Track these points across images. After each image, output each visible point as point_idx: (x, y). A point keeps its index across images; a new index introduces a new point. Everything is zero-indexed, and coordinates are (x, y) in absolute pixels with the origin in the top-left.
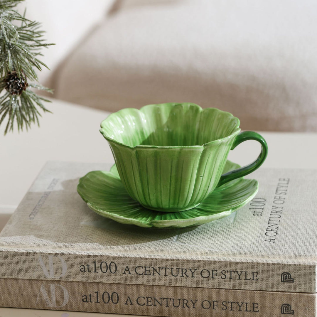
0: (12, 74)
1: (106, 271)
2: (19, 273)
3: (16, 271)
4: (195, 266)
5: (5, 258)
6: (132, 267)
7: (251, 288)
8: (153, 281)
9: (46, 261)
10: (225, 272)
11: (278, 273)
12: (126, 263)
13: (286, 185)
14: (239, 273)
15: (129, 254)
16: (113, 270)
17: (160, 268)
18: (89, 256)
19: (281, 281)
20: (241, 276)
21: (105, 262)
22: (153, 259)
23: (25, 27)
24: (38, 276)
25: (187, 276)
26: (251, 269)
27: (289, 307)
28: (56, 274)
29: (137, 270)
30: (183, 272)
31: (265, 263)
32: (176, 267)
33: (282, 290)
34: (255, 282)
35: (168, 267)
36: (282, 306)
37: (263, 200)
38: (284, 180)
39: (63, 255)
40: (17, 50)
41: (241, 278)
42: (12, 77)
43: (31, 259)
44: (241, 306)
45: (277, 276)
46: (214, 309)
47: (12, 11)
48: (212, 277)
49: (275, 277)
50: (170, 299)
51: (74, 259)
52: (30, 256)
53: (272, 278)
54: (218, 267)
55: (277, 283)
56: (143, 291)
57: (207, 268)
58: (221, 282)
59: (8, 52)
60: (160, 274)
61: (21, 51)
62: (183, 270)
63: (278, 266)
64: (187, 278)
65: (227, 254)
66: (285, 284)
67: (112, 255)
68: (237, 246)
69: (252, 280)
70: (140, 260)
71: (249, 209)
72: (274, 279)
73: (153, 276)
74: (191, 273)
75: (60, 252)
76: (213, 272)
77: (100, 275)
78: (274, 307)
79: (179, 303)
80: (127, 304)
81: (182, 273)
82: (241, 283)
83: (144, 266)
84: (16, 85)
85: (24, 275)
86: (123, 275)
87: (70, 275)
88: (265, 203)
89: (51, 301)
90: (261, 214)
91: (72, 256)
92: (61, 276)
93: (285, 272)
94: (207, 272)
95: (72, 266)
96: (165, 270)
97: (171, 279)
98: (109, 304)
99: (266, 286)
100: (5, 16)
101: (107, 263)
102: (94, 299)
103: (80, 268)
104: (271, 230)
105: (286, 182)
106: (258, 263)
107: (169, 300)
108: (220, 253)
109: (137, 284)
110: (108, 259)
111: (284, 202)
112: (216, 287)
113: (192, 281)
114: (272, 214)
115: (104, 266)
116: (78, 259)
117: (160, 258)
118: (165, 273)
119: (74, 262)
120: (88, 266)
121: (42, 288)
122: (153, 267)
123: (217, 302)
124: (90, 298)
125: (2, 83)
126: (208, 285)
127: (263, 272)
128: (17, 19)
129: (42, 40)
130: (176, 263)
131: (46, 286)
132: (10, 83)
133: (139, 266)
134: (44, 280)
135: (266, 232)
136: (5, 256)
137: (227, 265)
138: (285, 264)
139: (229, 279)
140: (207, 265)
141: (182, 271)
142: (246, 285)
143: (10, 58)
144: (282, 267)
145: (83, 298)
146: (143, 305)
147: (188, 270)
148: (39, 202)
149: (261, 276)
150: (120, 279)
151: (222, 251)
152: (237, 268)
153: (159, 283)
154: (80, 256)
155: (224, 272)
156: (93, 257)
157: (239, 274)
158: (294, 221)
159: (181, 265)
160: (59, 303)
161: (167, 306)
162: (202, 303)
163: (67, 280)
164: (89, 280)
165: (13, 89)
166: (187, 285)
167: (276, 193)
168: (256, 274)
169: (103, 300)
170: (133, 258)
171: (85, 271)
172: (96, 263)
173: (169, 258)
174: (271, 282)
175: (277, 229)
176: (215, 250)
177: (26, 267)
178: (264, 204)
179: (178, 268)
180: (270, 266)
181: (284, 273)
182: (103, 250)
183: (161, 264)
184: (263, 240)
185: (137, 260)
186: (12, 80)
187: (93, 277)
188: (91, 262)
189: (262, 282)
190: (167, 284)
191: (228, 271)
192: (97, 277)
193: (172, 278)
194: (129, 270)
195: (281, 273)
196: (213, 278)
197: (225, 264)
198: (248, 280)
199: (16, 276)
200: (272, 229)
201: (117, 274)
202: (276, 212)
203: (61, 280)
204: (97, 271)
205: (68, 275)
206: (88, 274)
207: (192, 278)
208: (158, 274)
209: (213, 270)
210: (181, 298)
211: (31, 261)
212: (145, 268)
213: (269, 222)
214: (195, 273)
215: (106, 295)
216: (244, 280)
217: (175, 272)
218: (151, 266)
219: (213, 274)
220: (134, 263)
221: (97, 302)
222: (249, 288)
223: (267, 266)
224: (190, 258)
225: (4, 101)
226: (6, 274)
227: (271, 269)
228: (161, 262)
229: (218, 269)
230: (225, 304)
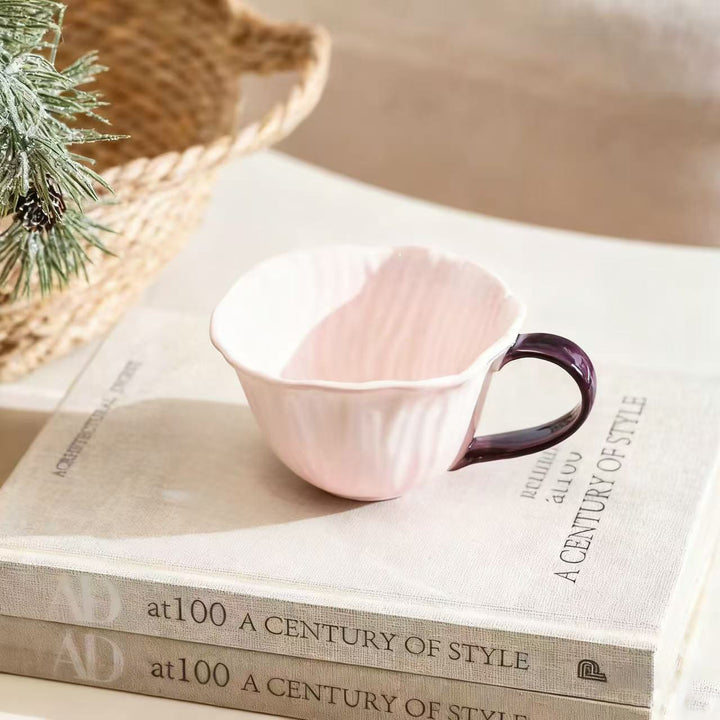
1: (204, 620)
4: (394, 627)
6: (258, 617)
7: (512, 683)
8: (303, 649)
11: (571, 659)
12: (247, 608)
13: (636, 418)
15: (254, 590)
16: (218, 619)
17: (318, 624)
19: (576, 675)
20: (493, 658)
21: (202, 602)
22: (304, 606)
25: (375, 646)
26: (513, 646)
29: (268, 624)
30: (368, 638)
31: (544, 637)
32: (352, 627)
33: (579, 694)
34: (521, 672)
35: (336, 625)
38: (634, 402)
41: (491, 663)
44: (490, 717)
46: (431, 717)
48: (429, 653)
50: (339, 689)
54: (442, 634)
57: (418, 633)
58: (449, 665)
60: (317, 637)
62: (368, 633)
63: (571, 644)
64: (376, 650)
67: (216, 589)
69: (514, 668)
70: (275, 604)
73: (302, 640)
74: (384, 640)
76: (431, 643)
77: (189, 626)
79: (358, 700)
80: (247, 690)
81: (366, 641)
82: (491, 672)
83: (284, 617)
86: (240, 632)
88: (577, 465)
89: (85, 667)
90: (563, 497)
93: (588, 659)
94: (418, 642)
96: (328, 631)
97: (341, 648)
98: (208, 686)
99: (545, 683)
101: (206, 603)
102: (177, 672)
103: (148, 608)
104: (575, 545)
105: (636, 408)
106: (529, 635)
107: (335, 691)
109: (269, 651)
110: (208, 596)
111: (620, 466)
113: (386, 657)
114: (587, 498)
115: (199, 609)
117: (318, 604)
118: (328, 635)
120: (165, 605)
121: (66, 639)
122: (304, 622)
123: (439, 704)
124: (169, 670)
126: (420, 668)
130: (352, 618)
133: (274, 616)
134: (72, 625)
135: (563, 551)
139: (466, 661)
140: (418, 628)
141: (366, 635)
142: (502, 677)
144: (580, 648)
145: (154, 668)
146: (280, 695)
147: (379, 635)
148: (86, 427)
149: (534, 661)
150: (233, 638)
152: (484, 640)
154: (147, 584)
155: (455, 646)
156: (174, 589)
157: (489, 653)
159: (364, 622)
161: (332, 702)
162: (407, 703)
163: (120, 630)
166: (376, 664)
167: (608, 439)
168: (523, 657)
169: (197, 677)
170: (262, 598)
171: (158, 616)
172: (182, 601)
175: (589, 543)
178: (575, 470)
179: (357, 628)
180: (554, 643)
181: (583, 661)
183: (320, 617)
185: (270, 604)
187: (174, 628)
188: (170, 598)
190: (334, 658)
191: (463, 645)
192: (185, 630)
193: (344, 646)
194: (251, 623)
195: (577, 661)
196: (431, 655)
198: (506, 666)
200: (577, 543)
201: (227, 628)
202: (596, 493)
203: (108, 628)
204: (184, 617)
206: (164, 623)
207: (386, 652)
208: (313, 637)
209: (431, 640)
210: (362, 689)
212: (286, 622)
213: (575, 522)
214: (394, 641)
215: (202, 668)
216: (499, 665)
217: (350, 635)
218: (299, 619)
219: (431, 648)
220: (263, 609)
222: (507, 683)
223: (548, 644)
227: (557, 650)
228: (320, 613)
229: (441, 639)
230: (455, 709)
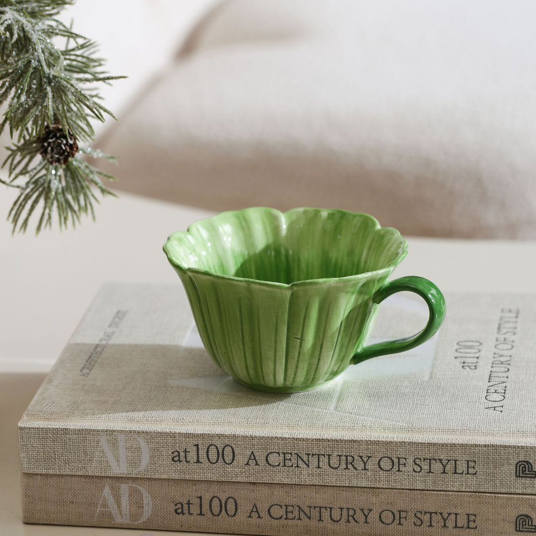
0: (51, 129)
1: (217, 461)
2: (67, 465)
3: (63, 461)
4: (369, 450)
5: (43, 439)
6: (260, 453)
7: (464, 487)
8: (296, 477)
9: (114, 444)
10: (420, 461)
11: (510, 461)
12: (252, 447)
13: (515, 320)
14: (444, 462)
15: (257, 432)
16: (228, 458)
17: (308, 455)
18: (188, 436)
19: (515, 475)
20: (448, 468)
21: (215, 445)
22: (298, 440)
23: (73, 50)
24: (100, 470)
25: (355, 468)
26: (464, 456)
27: (529, 520)
28: (131, 467)
29: (269, 459)
30: (348, 462)
31: (488, 445)
32: (336, 453)
33: (516, 490)
34: (470, 478)
35: (323, 453)
36: (517, 519)
37: (478, 344)
38: (510, 311)
39: (143, 434)
40: (63, 86)
41: (447, 472)
42: (53, 134)
43: (87, 440)
44: (447, 518)
45: (509, 467)
46: (400, 524)
47: (54, 20)
48: (397, 469)
49: (506, 468)
50: (326, 508)
51: (162, 441)
52: (87, 436)
53: (500, 471)
54: (407, 452)
55: (508, 479)
56: (279, 495)
57: (389, 453)
58: (414, 478)
59: (48, 91)
60: (308, 466)
61: (69, 88)
62: (348, 457)
63: (510, 449)
64: (355, 471)
65: (422, 430)
66: (523, 481)
67: (226, 433)
68: (439, 417)
69: (465, 474)
70: (274, 441)
71: (454, 359)
72: (504, 471)
73: (296, 469)
74: (362, 462)
75: (138, 429)
76: (399, 461)
77: (205, 467)
78: (503, 520)
79: (341, 515)
80: (252, 517)
81: (347, 464)
82: (447, 479)
83: (281, 451)
84: (59, 148)
85: (75, 469)
86: (246, 468)
87: (155, 468)
88: (480, 347)
89: (120, 512)
90: (476, 366)
91: (159, 434)
92: (138, 470)
93: (523, 460)
94: (389, 461)
95: (158, 452)
96: (317, 459)
97: (327, 473)
98: (220, 517)
99: (489, 484)
100: (42, 28)
101: (218, 446)
102: (195, 509)
103: (172, 455)
104: (494, 391)
105: (513, 315)
106: (476, 445)
107: (323, 510)
108: (410, 430)
109: (270, 482)
110: (221, 440)
111: (513, 347)
112: (404, 487)
113: (363, 476)
114: (493, 365)
115: (213, 452)
116: (169, 441)
117: (308, 437)
118: (317, 463)
119: (162, 444)
120: (185, 451)
121: (105, 491)
122: (297, 454)
123: (406, 512)
124: (189, 507)
125: (34, 145)
126: (391, 482)
127: (485, 460)
128: (61, 35)
129: (103, 73)
130: (336, 446)
131: (112, 487)
132: (49, 144)
133: (273, 451)
134: (110, 478)
135: (487, 396)
136: (43, 436)
137: (424, 449)
138: (522, 446)
139: (427, 472)
140: (388, 449)
141: (347, 459)
142: (455, 483)
143: (50, 100)
144: (517, 452)
145: (177, 507)
146: (278, 519)
147: (357, 458)
148: (96, 349)
149: (481, 466)
150: (240, 473)
151: (414, 426)
152: (441, 453)
153: (307, 480)
154: (171, 435)
155: (418, 461)
156: (194, 437)
157: (445, 464)
158: (532, 378)
159: (345, 448)
160: (134, 516)
161: (320, 520)
162: (380, 514)
163: (149, 477)
164: (187, 477)
165: (53, 153)
166: (355, 483)
167: (498, 333)
168: (472, 464)
169: (211, 511)
170: (264, 437)
171: (180, 462)
172: (199, 447)
173: (325, 438)
174: (498, 477)
175: (505, 390)
176: (402, 424)
177: (78, 454)
178: (480, 351)
179: (340, 454)
180: (496, 449)
181: (520, 462)
182: (211, 425)
183: (310, 448)
184: (482, 407)
185: (270, 441)
186: (52, 138)
187: (193, 471)
188: (190, 445)
189: (483, 478)
190: (321, 482)
191: (424, 459)
192: (201, 471)
193: (330, 471)
194: (255, 459)
195: (515, 462)
196: (399, 471)
197: (420, 447)
198: (459, 474)
199: (61, 471)
200: (496, 391)
201: (236, 466)
202: (500, 363)
203: (139, 477)
204: (201, 460)
205: (151, 468)
206: (185, 467)
207: (363, 472)
208: (305, 466)
209: (399, 458)
210: (345, 506)
211: (88, 444)
212: (283, 455)
213: (490, 379)
214: (369, 462)
215: (216, 502)
216: (453, 473)
217: (334, 461)
218: (293, 451)
219: (399, 464)
220: (264, 447)
221: (201, 514)
222: (460, 487)
223: (491, 451)
224: (360, 437)
225: (37, 177)
226: (45, 467)
227: (499, 455)
228: (310, 445)
229: (407, 456)
230: (419, 515)
